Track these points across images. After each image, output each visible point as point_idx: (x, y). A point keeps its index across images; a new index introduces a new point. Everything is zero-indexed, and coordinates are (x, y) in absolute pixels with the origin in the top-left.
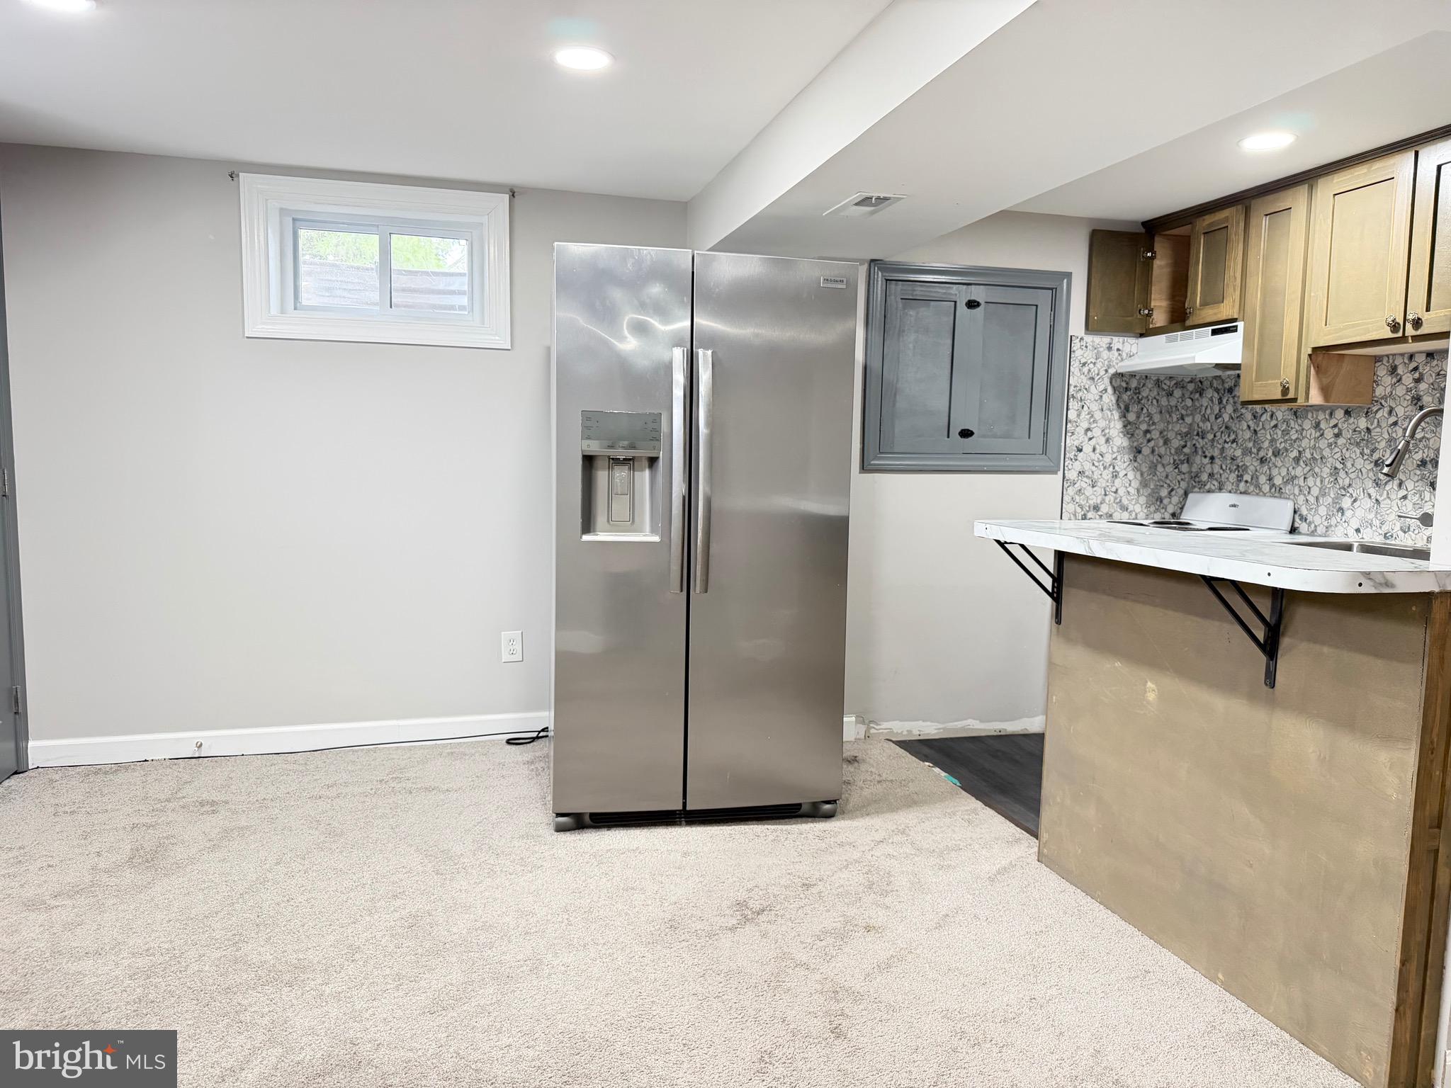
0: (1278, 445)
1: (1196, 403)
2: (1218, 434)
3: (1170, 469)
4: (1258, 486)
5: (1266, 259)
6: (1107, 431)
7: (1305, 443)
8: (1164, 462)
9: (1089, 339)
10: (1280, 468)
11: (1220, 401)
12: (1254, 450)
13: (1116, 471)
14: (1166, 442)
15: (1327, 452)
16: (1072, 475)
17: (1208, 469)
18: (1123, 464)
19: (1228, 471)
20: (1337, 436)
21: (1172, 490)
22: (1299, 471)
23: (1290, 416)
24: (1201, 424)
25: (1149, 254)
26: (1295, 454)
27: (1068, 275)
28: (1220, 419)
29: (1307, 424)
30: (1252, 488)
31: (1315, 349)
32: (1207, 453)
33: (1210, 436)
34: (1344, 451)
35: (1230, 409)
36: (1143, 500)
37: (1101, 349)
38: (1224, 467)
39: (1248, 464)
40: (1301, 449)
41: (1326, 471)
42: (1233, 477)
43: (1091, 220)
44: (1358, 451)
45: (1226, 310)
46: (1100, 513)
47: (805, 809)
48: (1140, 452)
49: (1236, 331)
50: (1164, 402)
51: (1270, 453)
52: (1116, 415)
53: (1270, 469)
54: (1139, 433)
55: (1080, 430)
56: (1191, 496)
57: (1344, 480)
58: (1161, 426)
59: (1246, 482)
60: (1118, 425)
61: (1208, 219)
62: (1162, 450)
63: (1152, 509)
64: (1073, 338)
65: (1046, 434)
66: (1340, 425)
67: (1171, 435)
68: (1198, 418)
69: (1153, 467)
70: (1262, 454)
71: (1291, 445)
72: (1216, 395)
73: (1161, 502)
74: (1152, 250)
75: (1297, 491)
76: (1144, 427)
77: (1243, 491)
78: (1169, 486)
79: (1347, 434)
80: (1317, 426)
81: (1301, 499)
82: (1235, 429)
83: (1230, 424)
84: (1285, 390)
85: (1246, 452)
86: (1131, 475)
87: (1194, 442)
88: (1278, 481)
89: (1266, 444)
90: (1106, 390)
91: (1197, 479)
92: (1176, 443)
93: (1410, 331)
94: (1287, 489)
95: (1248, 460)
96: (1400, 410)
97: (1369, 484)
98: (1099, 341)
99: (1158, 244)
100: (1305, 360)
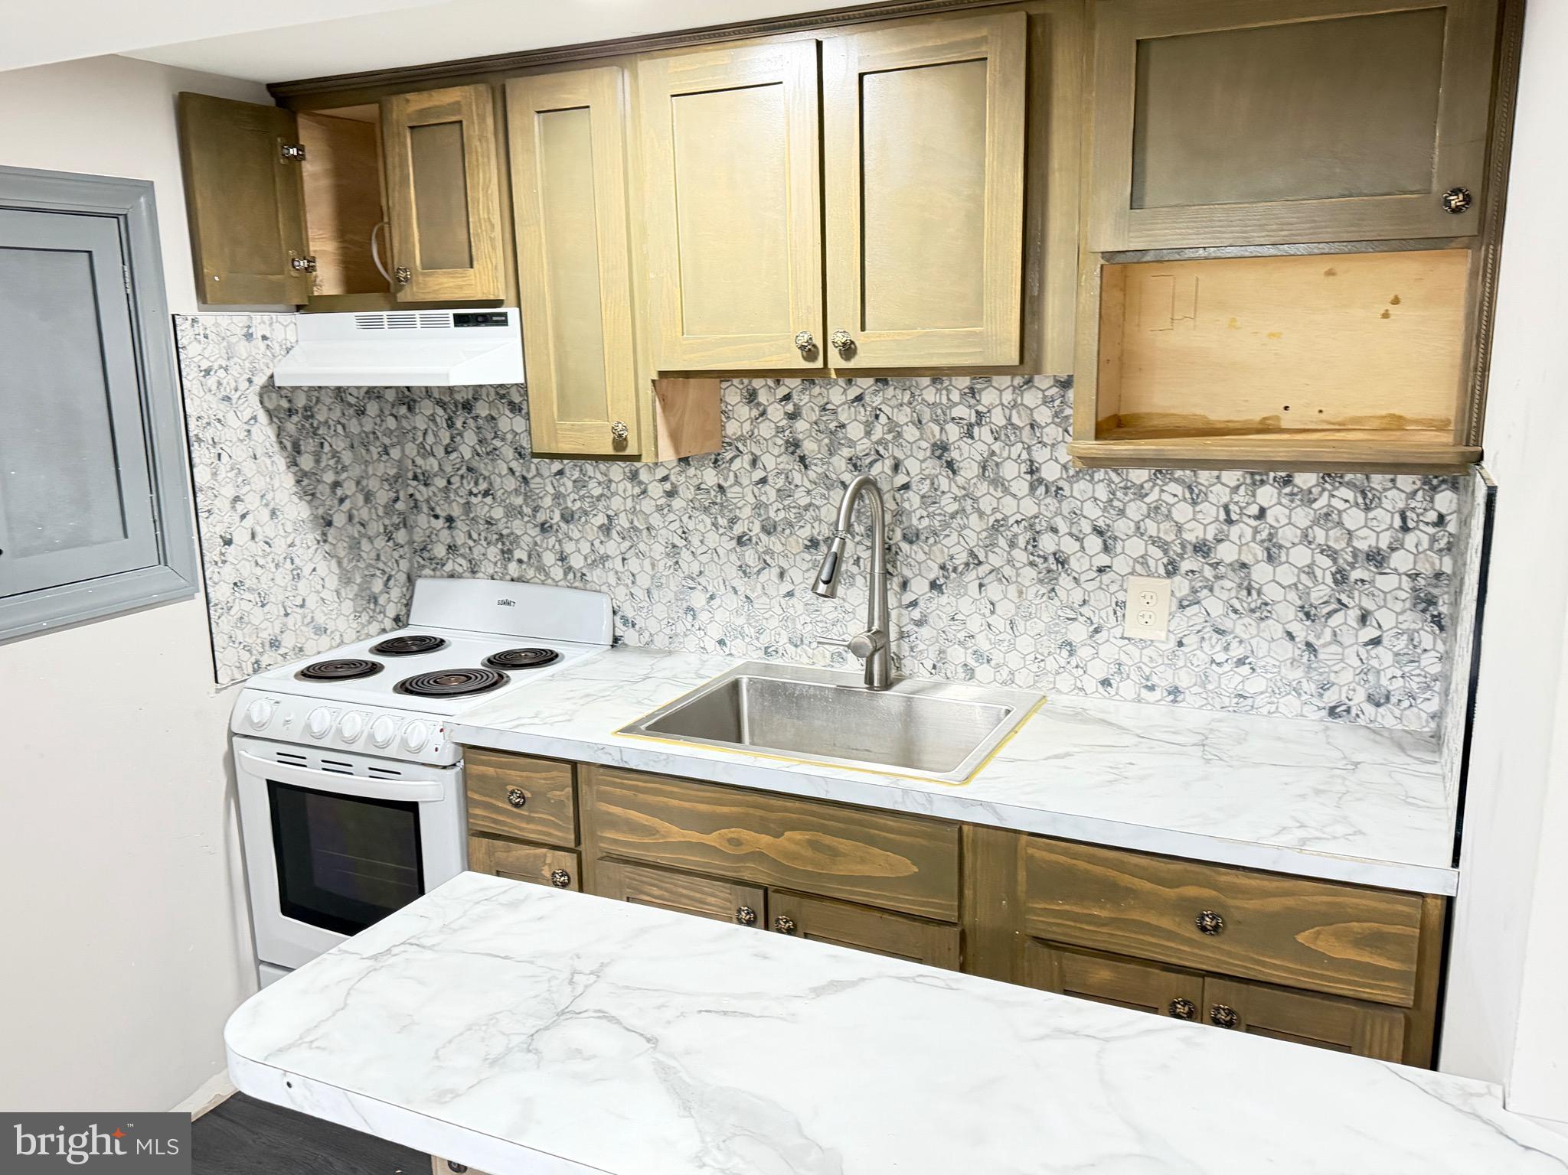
0: (570, 504)
1: (404, 423)
2: (456, 480)
3: (380, 542)
4: (541, 569)
6: (269, 497)
7: (616, 503)
8: (370, 533)
9: (208, 319)
10: (577, 541)
11: (451, 424)
12: (527, 510)
13: (298, 568)
14: (368, 497)
15: (656, 520)
16: (222, 593)
17: (445, 537)
18: (308, 551)
19: (485, 544)
20: (671, 494)
21: (389, 579)
22: (611, 548)
24: (419, 461)
25: (293, 151)
26: (601, 519)
27: (147, 188)
28: (453, 456)
30: (531, 573)
31: (663, 374)
32: (438, 511)
33: (441, 483)
34: (685, 518)
35: (470, 438)
36: (348, 607)
37: (234, 340)
38: (475, 536)
39: (519, 532)
40: (610, 513)
41: (658, 550)
42: (493, 552)
43: (171, 72)
44: (708, 521)
45: (485, 280)
46: (282, 651)
48: (329, 524)
49: (505, 323)
50: (354, 427)
51: (557, 517)
52: (281, 462)
53: (560, 541)
54: (324, 489)
55: (223, 504)
56: (420, 584)
57: (689, 565)
58: (356, 471)
59: (520, 561)
60: (288, 480)
61: (417, 103)
62: (364, 513)
63: (365, 618)
64: (178, 320)
65: (158, 522)
66: (673, 478)
67: (373, 484)
68: (411, 449)
69: (355, 546)
70: (541, 517)
71: (593, 505)
72: (440, 411)
73: (376, 603)
74: (295, 143)
75: (612, 580)
76: (329, 477)
77: (515, 576)
78: (384, 572)
79: (686, 493)
80: (634, 477)
81: (621, 592)
82: (487, 474)
83: (474, 464)
85: (513, 512)
86: (323, 568)
87: (411, 491)
88: (577, 562)
89: (548, 501)
90: (255, 418)
91: (426, 555)
92: (383, 496)
93: (836, 361)
94: (595, 575)
95: (517, 527)
96: (768, 461)
97: (732, 572)
98: (230, 322)
99: (310, 136)
100: (647, 391)
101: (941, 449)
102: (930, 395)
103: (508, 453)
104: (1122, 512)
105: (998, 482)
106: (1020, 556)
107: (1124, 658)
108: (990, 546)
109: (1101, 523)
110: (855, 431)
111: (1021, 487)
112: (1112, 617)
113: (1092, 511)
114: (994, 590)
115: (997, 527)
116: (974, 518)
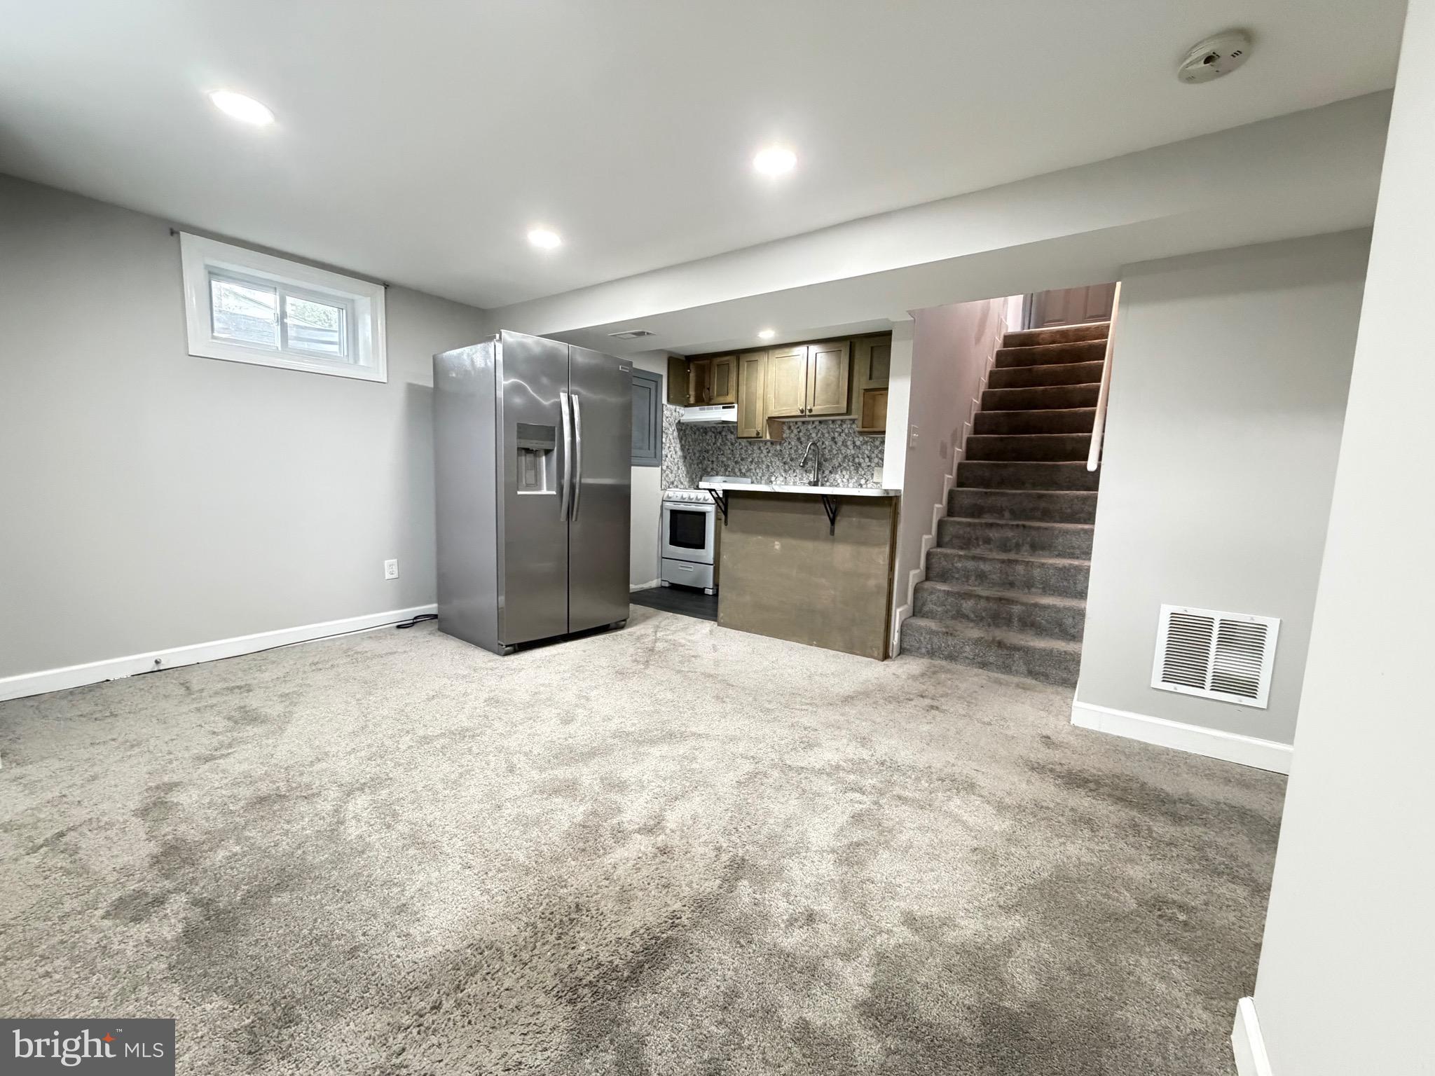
0: (743, 456)
1: (704, 438)
2: (715, 451)
3: (696, 466)
4: (735, 473)
5: (747, 379)
6: (675, 448)
7: (755, 455)
9: (668, 406)
10: (744, 465)
12: (732, 458)
13: (679, 467)
14: (694, 454)
15: (764, 459)
16: (664, 468)
17: (711, 466)
18: (681, 464)
19: (721, 467)
20: (768, 452)
21: (697, 474)
22: (753, 467)
23: (748, 444)
24: (707, 447)
25: (689, 371)
26: (751, 459)
27: (661, 376)
28: (716, 445)
29: (755, 448)
30: (732, 474)
31: (769, 418)
32: (710, 459)
33: (711, 452)
34: (771, 458)
35: (720, 441)
36: (687, 479)
37: (673, 411)
38: (718, 465)
40: (753, 458)
41: (764, 466)
42: (723, 469)
43: (669, 352)
44: (777, 459)
45: (731, 398)
46: (674, 485)
47: (612, 626)
48: (686, 458)
49: (734, 408)
50: (693, 436)
51: (740, 459)
52: (678, 441)
53: (740, 466)
54: (686, 450)
55: (667, 447)
56: (706, 476)
57: (772, 470)
58: (692, 447)
59: (730, 471)
60: (679, 446)
61: (718, 360)
62: (693, 458)
63: (691, 483)
64: (663, 405)
65: (655, 447)
66: (769, 448)
67: (695, 451)
68: (705, 444)
69: (690, 465)
70: (736, 460)
71: (749, 456)
73: (693, 480)
75: (752, 473)
76: (687, 447)
77: (728, 473)
78: (696, 472)
79: (772, 452)
80: (760, 448)
81: (754, 478)
82: (723, 449)
84: (758, 433)
85: (729, 459)
86: (683, 468)
87: (703, 455)
88: (744, 471)
89: (738, 456)
90: (674, 429)
92: (697, 455)
93: (808, 413)
94: (748, 474)
95: (729, 463)
96: (793, 443)
97: (782, 471)
98: (672, 407)
99: (692, 366)
100: (765, 421)
101: (833, 438)
102: (831, 426)
103: (729, 444)
104: (873, 452)
105: (846, 446)
106: (851, 464)
108: (844, 461)
109: (868, 455)
110: (814, 435)
111: (851, 447)
112: (872, 477)
113: (867, 452)
114: (844, 473)
115: (845, 457)
116: (840, 456)
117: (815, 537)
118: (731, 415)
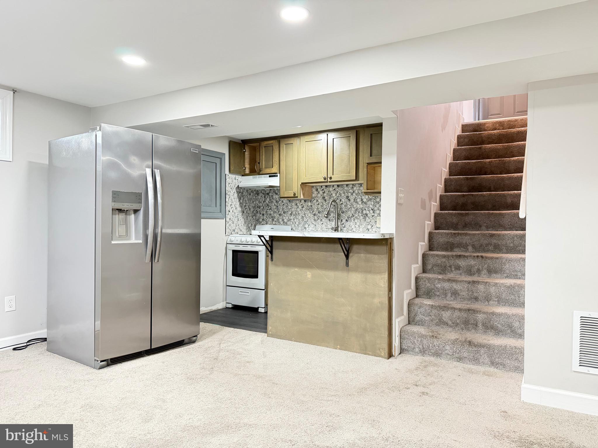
0: (285, 210)
1: (256, 197)
2: (265, 207)
3: (251, 218)
4: (279, 222)
5: (285, 157)
6: (236, 205)
7: (293, 209)
8: (249, 216)
9: (230, 175)
10: (286, 217)
11: (265, 197)
12: (277, 212)
13: (238, 219)
14: (250, 209)
15: (300, 212)
16: (228, 220)
17: (262, 217)
18: (240, 216)
19: (269, 218)
20: (302, 207)
21: (252, 225)
22: (292, 218)
23: (288, 202)
24: (259, 204)
25: (244, 150)
26: (290, 212)
27: (224, 154)
28: (265, 203)
29: (293, 204)
30: (277, 223)
31: (302, 183)
32: (261, 213)
33: (262, 208)
34: (305, 211)
35: (268, 199)
36: (245, 227)
37: (233, 179)
38: (267, 217)
39: (275, 216)
40: (292, 211)
41: (300, 217)
42: (271, 220)
43: (229, 137)
44: (309, 212)
45: (274, 170)
46: (235, 232)
47: (186, 341)
48: (244, 212)
49: (277, 176)
50: (249, 197)
51: (282, 213)
52: (238, 200)
53: (283, 217)
54: (243, 206)
55: (229, 205)
56: (257, 226)
57: (305, 220)
58: (248, 204)
59: (275, 221)
60: (238, 203)
61: (265, 143)
62: (249, 212)
63: (247, 231)
64: (226, 175)
65: (221, 205)
66: (303, 204)
67: (251, 207)
68: (257, 202)
69: (247, 217)
70: (280, 213)
71: (289, 210)
72: (263, 195)
73: (249, 228)
74: (245, 149)
75: (292, 223)
76: (244, 204)
77: (274, 224)
78: (251, 223)
79: (305, 207)
80: (296, 204)
81: (293, 226)
82: (270, 206)
83: (268, 204)
84: (295, 194)
85: (275, 212)
86: (242, 219)
87: (256, 209)
88: (285, 221)
89: (281, 210)
90: (235, 192)
91: (258, 221)
92: (252, 210)
93: (329, 180)
94: (289, 223)
95: (275, 215)
96: (319, 201)
97: (313, 220)
98: (233, 176)
99: (247, 148)
100: (299, 186)
101: (348, 197)
102: (346, 188)
103: (275, 202)
104: (376, 206)
105: (357, 202)
106: (360, 214)
107: (377, 231)
108: (355, 213)
109: (372, 208)
110: (334, 195)
111: (360, 203)
112: (375, 224)
113: (371, 206)
114: (356, 221)
115: (356, 210)
116: (353, 208)
117: (334, 268)
118: (275, 182)
